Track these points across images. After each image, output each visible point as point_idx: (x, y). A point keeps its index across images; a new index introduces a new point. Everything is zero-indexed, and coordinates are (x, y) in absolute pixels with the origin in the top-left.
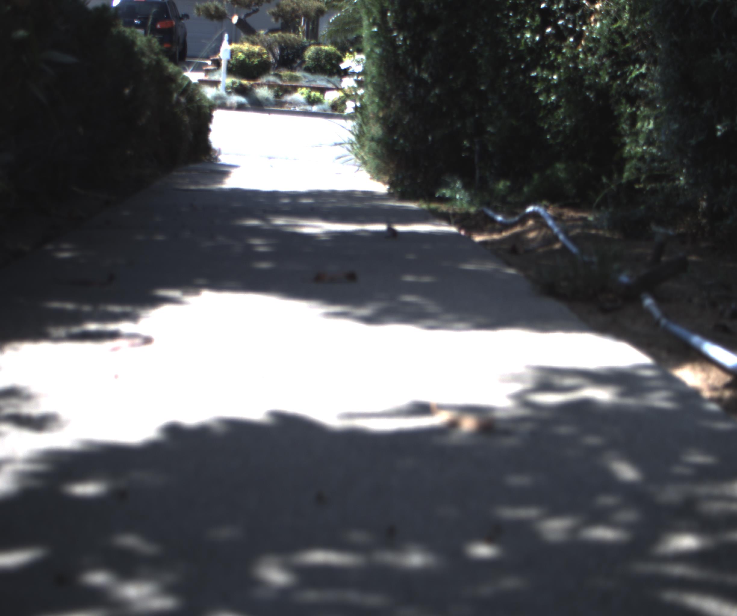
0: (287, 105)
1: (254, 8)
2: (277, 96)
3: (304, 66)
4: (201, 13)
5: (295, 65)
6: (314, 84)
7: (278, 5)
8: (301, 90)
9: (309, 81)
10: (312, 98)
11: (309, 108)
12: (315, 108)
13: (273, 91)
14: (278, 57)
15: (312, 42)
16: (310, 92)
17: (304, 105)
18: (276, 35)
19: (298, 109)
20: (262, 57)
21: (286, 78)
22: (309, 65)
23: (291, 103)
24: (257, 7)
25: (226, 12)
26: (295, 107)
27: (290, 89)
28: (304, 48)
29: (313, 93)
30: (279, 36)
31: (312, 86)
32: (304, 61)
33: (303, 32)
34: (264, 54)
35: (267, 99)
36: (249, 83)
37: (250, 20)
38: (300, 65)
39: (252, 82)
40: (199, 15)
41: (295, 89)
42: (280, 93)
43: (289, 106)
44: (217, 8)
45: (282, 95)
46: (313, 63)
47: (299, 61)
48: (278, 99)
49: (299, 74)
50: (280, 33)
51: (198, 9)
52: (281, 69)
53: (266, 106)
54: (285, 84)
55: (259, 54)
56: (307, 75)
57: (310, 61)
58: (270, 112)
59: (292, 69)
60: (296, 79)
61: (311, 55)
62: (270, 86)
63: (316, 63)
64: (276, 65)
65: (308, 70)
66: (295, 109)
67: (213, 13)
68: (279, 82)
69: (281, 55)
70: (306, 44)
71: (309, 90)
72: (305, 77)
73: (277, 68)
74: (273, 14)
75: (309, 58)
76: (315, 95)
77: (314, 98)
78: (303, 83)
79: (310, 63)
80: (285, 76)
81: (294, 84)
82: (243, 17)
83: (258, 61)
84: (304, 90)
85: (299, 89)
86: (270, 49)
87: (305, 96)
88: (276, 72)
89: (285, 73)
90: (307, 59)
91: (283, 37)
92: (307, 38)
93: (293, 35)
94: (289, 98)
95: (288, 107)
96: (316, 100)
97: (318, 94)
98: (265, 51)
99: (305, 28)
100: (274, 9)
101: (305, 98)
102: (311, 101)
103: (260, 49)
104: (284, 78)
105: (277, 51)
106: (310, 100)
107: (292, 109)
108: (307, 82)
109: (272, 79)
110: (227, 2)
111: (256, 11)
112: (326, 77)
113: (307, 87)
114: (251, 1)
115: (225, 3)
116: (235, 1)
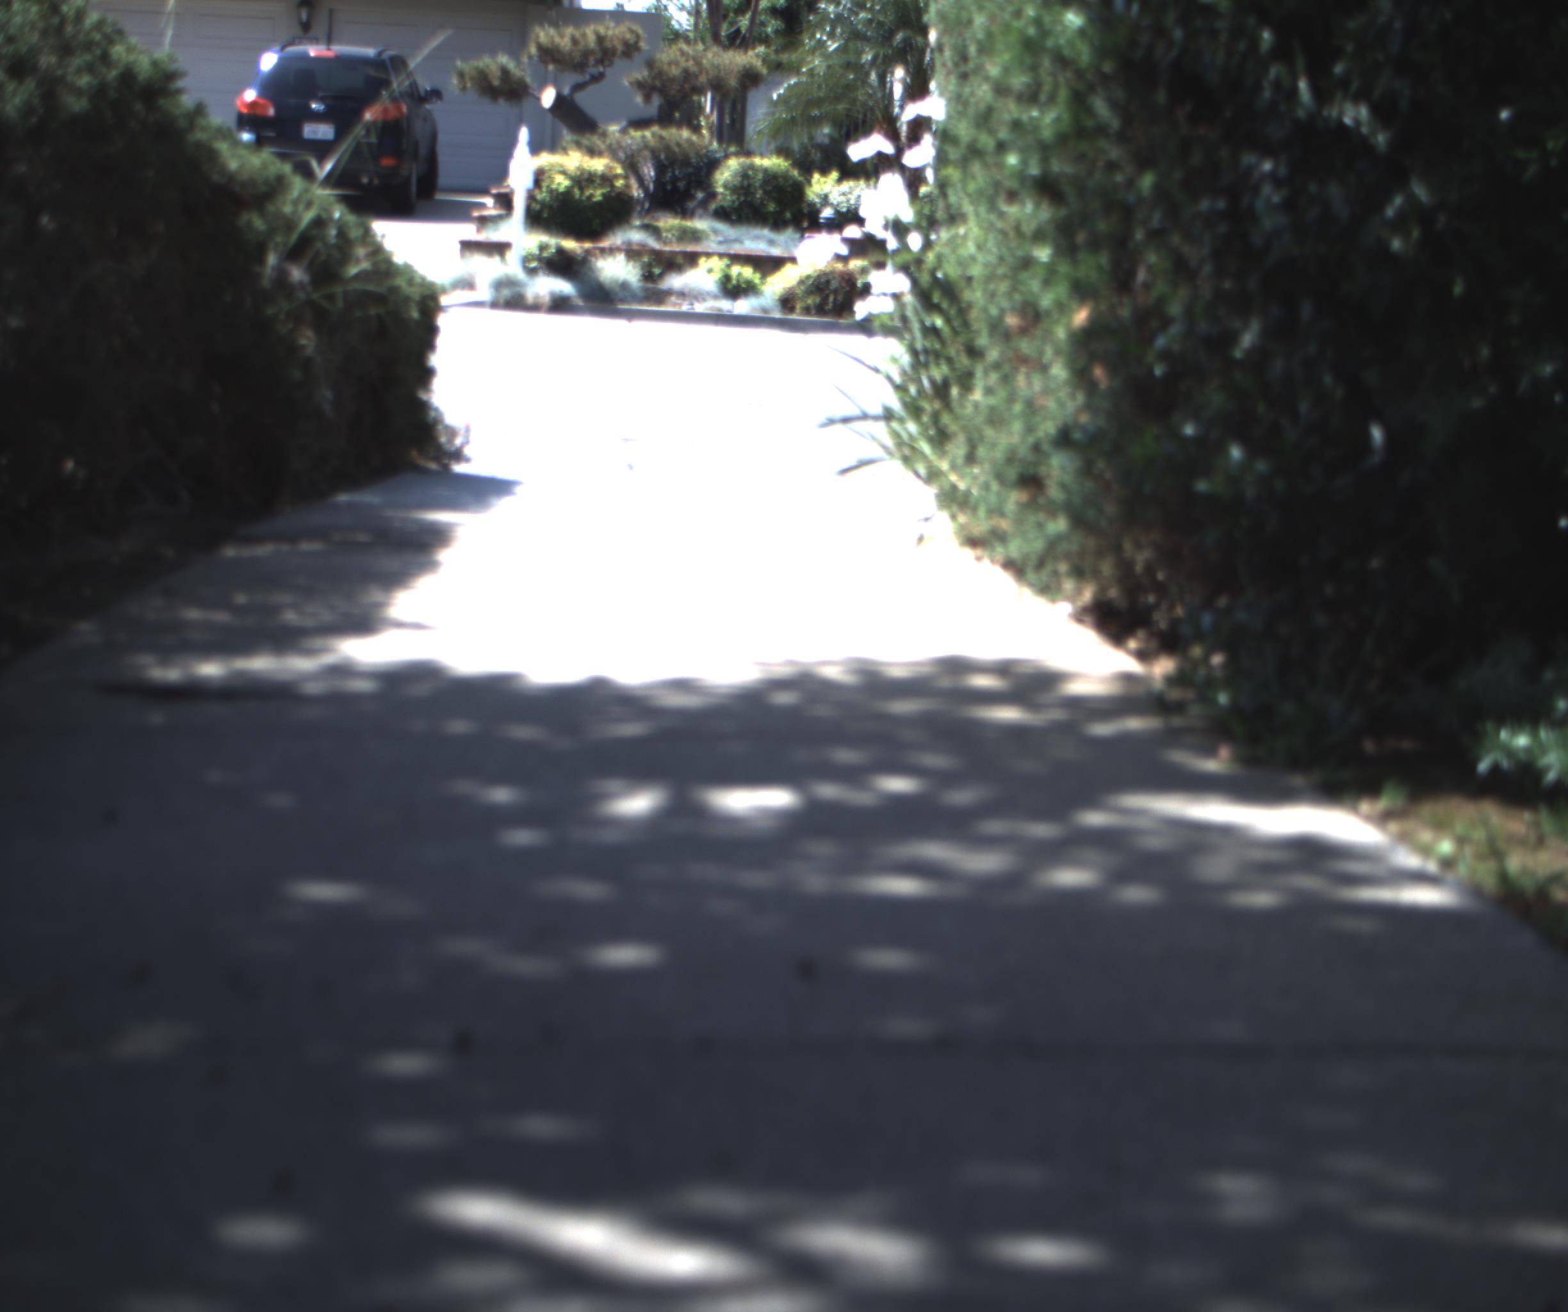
0: (673, 299)
1: (594, 71)
2: (648, 276)
3: (713, 206)
4: (469, 85)
5: (691, 205)
6: (736, 249)
7: (650, 64)
8: (706, 262)
9: (726, 241)
10: (734, 282)
11: (726, 305)
12: (742, 306)
13: (638, 265)
14: (651, 187)
15: (732, 149)
16: (728, 266)
17: (715, 297)
18: (647, 133)
19: (699, 308)
20: (612, 186)
21: (670, 236)
22: (726, 204)
23: (682, 294)
24: (601, 69)
25: (528, 80)
26: (692, 304)
27: (680, 260)
28: (713, 164)
29: (736, 270)
30: (653, 135)
31: (732, 252)
32: (712, 195)
33: (710, 129)
34: (617, 177)
35: (624, 285)
36: (582, 247)
37: (586, 100)
38: (704, 204)
39: (588, 245)
40: (464, 89)
41: (692, 259)
42: (657, 271)
43: (679, 301)
44: (505, 72)
45: (661, 276)
46: (735, 197)
47: (700, 195)
48: (650, 285)
49: (701, 224)
50: (656, 128)
51: (461, 75)
52: (659, 214)
53: (623, 301)
54: (667, 249)
55: (606, 179)
56: (720, 226)
57: (727, 192)
58: (631, 315)
59: (685, 213)
60: (695, 236)
61: (729, 178)
62: (632, 253)
63: (742, 199)
64: (647, 205)
65: (723, 215)
66: (693, 309)
67: (496, 83)
68: (654, 244)
69: (658, 181)
70: (718, 155)
71: (726, 261)
72: (716, 232)
73: (648, 211)
74: (640, 85)
75: (725, 186)
76: (740, 274)
77: (738, 281)
78: (711, 245)
79: (729, 198)
80: (668, 230)
81: (690, 248)
82: (566, 91)
83: (603, 195)
84: (715, 263)
85: (702, 261)
86: (632, 166)
87: (715, 277)
88: (646, 221)
89: (668, 222)
90: (720, 190)
91: (662, 138)
92: (720, 140)
93: (685, 133)
94: (675, 281)
95: (675, 304)
96: (744, 286)
97: (747, 272)
98: (619, 171)
99: (714, 118)
100: (642, 74)
101: (715, 282)
102: (733, 289)
103: (608, 167)
104: (664, 234)
105: (649, 172)
106: (730, 286)
107: (685, 308)
108: (720, 243)
109: (636, 236)
110: (530, 57)
111: (597, 78)
112: (766, 232)
113: (721, 256)
114: (586, 54)
115: (525, 59)
116: (549, 54)
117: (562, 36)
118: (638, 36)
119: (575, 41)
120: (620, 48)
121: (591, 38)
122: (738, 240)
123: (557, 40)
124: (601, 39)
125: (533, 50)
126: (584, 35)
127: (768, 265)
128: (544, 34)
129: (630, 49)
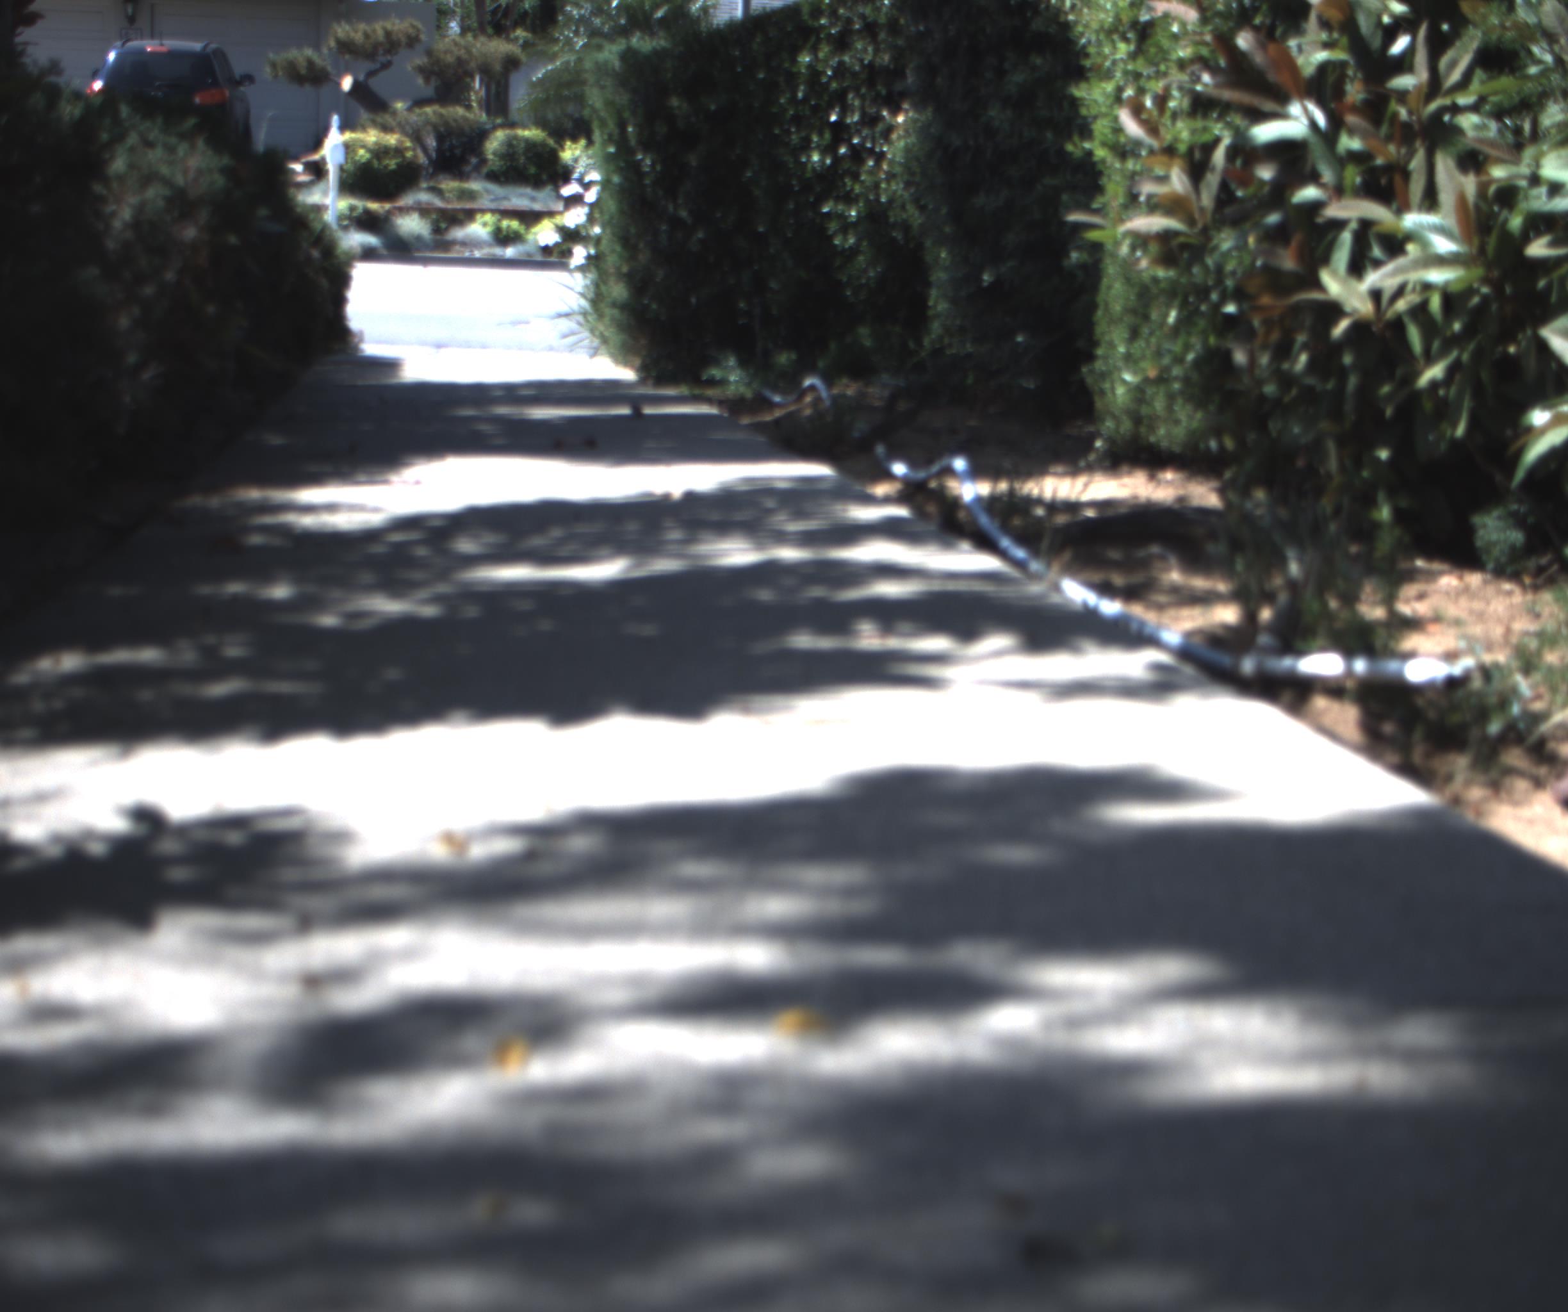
0: (457, 247)
1: (382, 59)
2: (437, 230)
3: (485, 170)
4: (280, 73)
5: (467, 168)
6: (505, 205)
7: (429, 53)
8: (482, 217)
9: (497, 199)
10: (504, 233)
11: (498, 251)
12: (510, 252)
13: (428, 221)
14: (434, 155)
15: (499, 121)
16: (499, 221)
17: (490, 245)
18: (428, 110)
19: (477, 254)
20: (403, 157)
21: (451, 195)
22: (495, 168)
23: (464, 244)
24: (389, 58)
25: (329, 68)
26: (472, 251)
27: (461, 216)
28: (483, 135)
29: (505, 223)
30: (435, 112)
31: (502, 208)
32: (483, 161)
33: (479, 103)
34: (407, 149)
35: (419, 238)
36: (382, 207)
37: (377, 85)
38: (477, 168)
39: (387, 206)
40: (276, 76)
41: (469, 215)
42: (443, 225)
43: (462, 249)
44: (310, 63)
45: (447, 229)
46: (502, 163)
47: (474, 160)
48: (438, 237)
49: (475, 185)
50: (436, 107)
51: (274, 65)
52: (441, 177)
53: (418, 250)
54: (450, 206)
55: (398, 151)
56: (492, 187)
57: (496, 159)
58: (426, 261)
59: (462, 176)
60: (471, 195)
61: (498, 147)
62: (424, 211)
63: (508, 164)
64: (431, 170)
65: (493, 177)
66: (472, 255)
67: (303, 72)
68: (438, 203)
69: (439, 150)
70: (488, 127)
71: (497, 216)
72: (488, 191)
73: (432, 176)
74: (421, 70)
75: (494, 154)
76: (509, 227)
77: (508, 232)
78: (485, 202)
79: (498, 163)
80: (450, 191)
81: (468, 205)
82: (361, 78)
83: (397, 164)
84: (488, 217)
85: (478, 216)
86: (417, 138)
87: (489, 229)
88: (432, 184)
89: (449, 185)
90: (490, 157)
91: (441, 115)
92: (488, 113)
93: (460, 111)
94: (459, 233)
95: (459, 252)
96: (512, 235)
97: (515, 224)
98: (408, 144)
99: (482, 93)
100: (421, 60)
101: (489, 233)
102: (503, 238)
103: (399, 141)
104: (447, 195)
105: (431, 142)
106: (501, 236)
107: (467, 254)
108: (492, 201)
109: (424, 197)
110: (330, 49)
111: (386, 66)
112: (528, 191)
113: (493, 211)
114: (376, 46)
115: (325, 51)
116: (346, 47)
117: (356, 32)
118: (418, 30)
119: (367, 36)
120: (404, 40)
121: (380, 33)
122: (506, 198)
123: (352, 34)
124: (388, 34)
125: (332, 44)
126: (374, 31)
127: (531, 218)
128: (342, 30)
129: (412, 41)
